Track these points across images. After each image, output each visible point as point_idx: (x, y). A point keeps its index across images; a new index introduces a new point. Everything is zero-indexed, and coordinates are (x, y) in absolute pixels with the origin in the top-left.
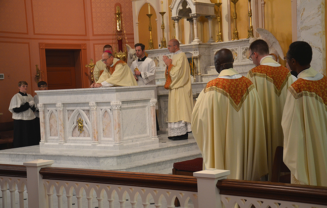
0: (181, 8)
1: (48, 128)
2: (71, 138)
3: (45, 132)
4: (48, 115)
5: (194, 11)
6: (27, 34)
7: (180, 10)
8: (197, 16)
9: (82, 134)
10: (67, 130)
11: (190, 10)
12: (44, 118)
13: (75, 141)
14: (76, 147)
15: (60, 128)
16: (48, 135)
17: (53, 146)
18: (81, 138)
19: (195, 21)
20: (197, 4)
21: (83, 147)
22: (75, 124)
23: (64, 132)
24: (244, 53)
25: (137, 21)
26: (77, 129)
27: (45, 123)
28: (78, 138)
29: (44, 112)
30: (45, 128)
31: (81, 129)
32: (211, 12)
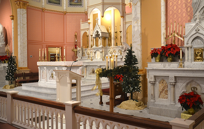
0: (96, 34)
1: (41, 76)
2: (49, 80)
3: (40, 78)
4: (41, 71)
5: (101, 35)
6: (42, 41)
7: (96, 35)
8: (102, 37)
9: (53, 79)
10: (48, 77)
11: (99, 35)
12: (40, 72)
13: (50, 81)
14: (50, 84)
15: (45, 76)
16: (41, 79)
17: (43, 83)
18: (52, 81)
19: (101, 39)
20: (102, 33)
21: (53, 84)
22: (51, 75)
23: (47, 78)
24: (118, 51)
25: (82, 38)
26: (51, 77)
27: (40, 74)
28: (51, 80)
29: (40, 70)
30: (40, 76)
31: (52, 77)
32: (108, 35)
